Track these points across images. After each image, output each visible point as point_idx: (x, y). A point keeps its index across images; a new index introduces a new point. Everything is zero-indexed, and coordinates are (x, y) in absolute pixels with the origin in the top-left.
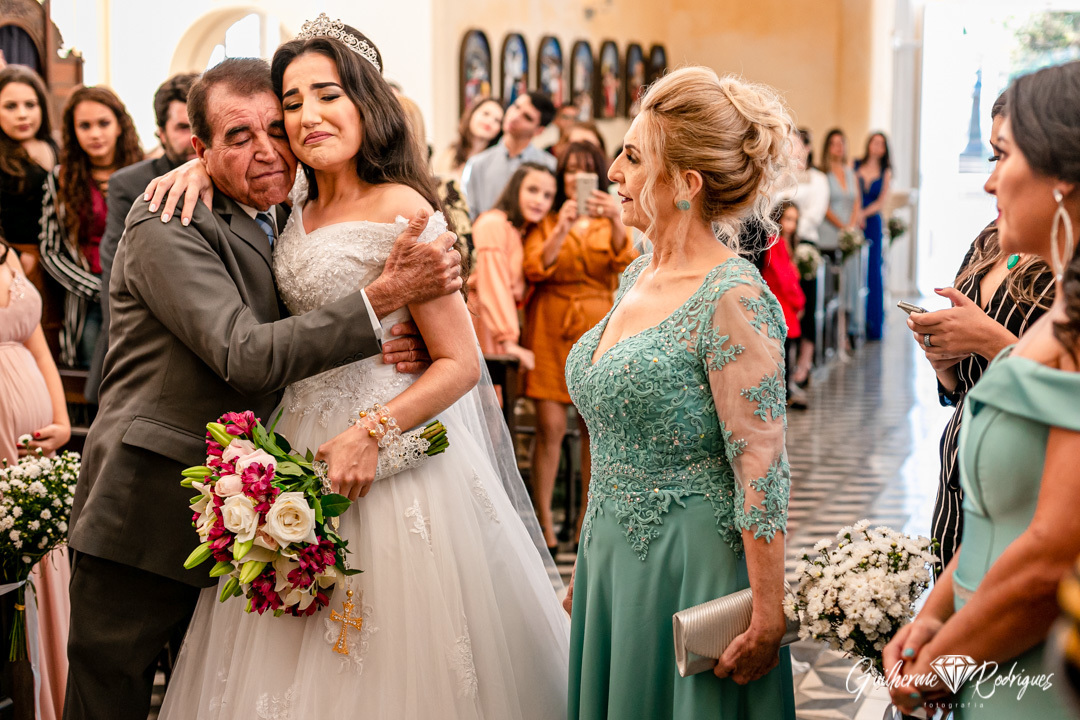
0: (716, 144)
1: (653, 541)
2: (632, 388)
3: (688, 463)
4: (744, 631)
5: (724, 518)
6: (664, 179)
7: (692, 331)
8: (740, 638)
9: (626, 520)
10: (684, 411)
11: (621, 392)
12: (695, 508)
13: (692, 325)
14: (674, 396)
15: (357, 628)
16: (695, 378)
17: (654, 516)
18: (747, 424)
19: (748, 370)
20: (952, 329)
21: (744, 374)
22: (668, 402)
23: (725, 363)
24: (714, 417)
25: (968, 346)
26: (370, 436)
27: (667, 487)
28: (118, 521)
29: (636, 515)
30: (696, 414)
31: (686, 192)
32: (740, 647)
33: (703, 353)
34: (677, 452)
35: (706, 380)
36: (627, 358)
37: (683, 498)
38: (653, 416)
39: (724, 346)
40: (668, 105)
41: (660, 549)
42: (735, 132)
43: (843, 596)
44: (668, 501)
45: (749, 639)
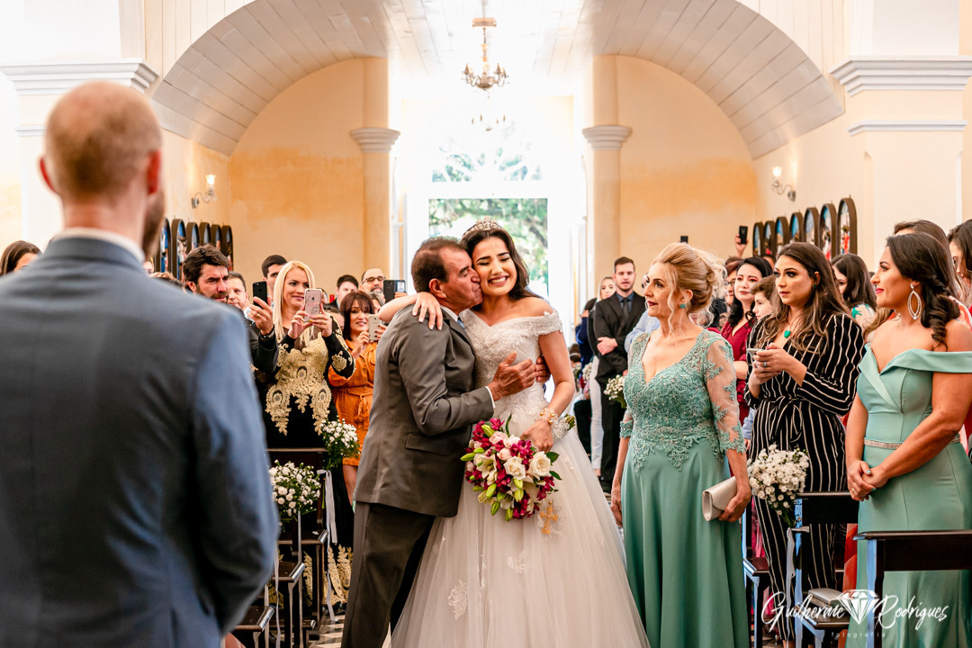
0: (697, 276)
1: (684, 461)
2: (676, 389)
3: (698, 423)
4: (735, 495)
5: (715, 448)
6: (676, 294)
7: (698, 362)
8: (735, 499)
9: (670, 453)
10: (698, 399)
11: (671, 392)
12: (703, 443)
13: (698, 360)
14: (693, 392)
15: (555, 520)
16: (701, 384)
17: (685, 449)
18: (727, 402)
19: (725, 378)
20: (776, 358)
21: (724, 380)
22: (691, 395)
23: (715, 375)
24: (709, 402)
25: (783, 367)
26: (549, 424)
27: (690, 435)
28: (407, 489)
29: (675, 450)
30: (702, 400)
31: (687, 298)
32: (736, 503)
33: (704, 372)
34: (695, 418)
35: (705, 384)
36: (672, 376)
37: (698, 439)
38: (685, 402)
39: (714, 368)
40: (676, 260)
41: (689, 464)
42: (704, 272)
43: (779, 474)
44: (691, 441)
45: (739, 499)
